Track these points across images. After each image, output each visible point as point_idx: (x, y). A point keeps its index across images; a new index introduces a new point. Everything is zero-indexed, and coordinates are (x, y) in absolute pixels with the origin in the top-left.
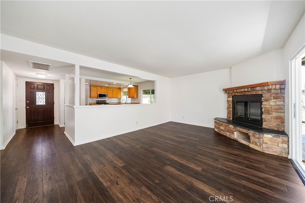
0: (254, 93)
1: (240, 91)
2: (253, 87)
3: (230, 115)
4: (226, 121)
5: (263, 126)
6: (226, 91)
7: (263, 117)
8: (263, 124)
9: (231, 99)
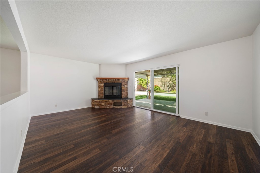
0: (118, 82)
1: (111, 80)
2: (118, 79)
3: (103, 95)
4: (98, 99)
5: (122, 97)
6: (97, 79)
7: (122, 93)
8: (122, 96)
9: (102, 85)
